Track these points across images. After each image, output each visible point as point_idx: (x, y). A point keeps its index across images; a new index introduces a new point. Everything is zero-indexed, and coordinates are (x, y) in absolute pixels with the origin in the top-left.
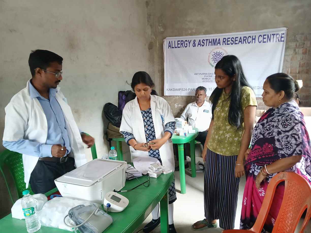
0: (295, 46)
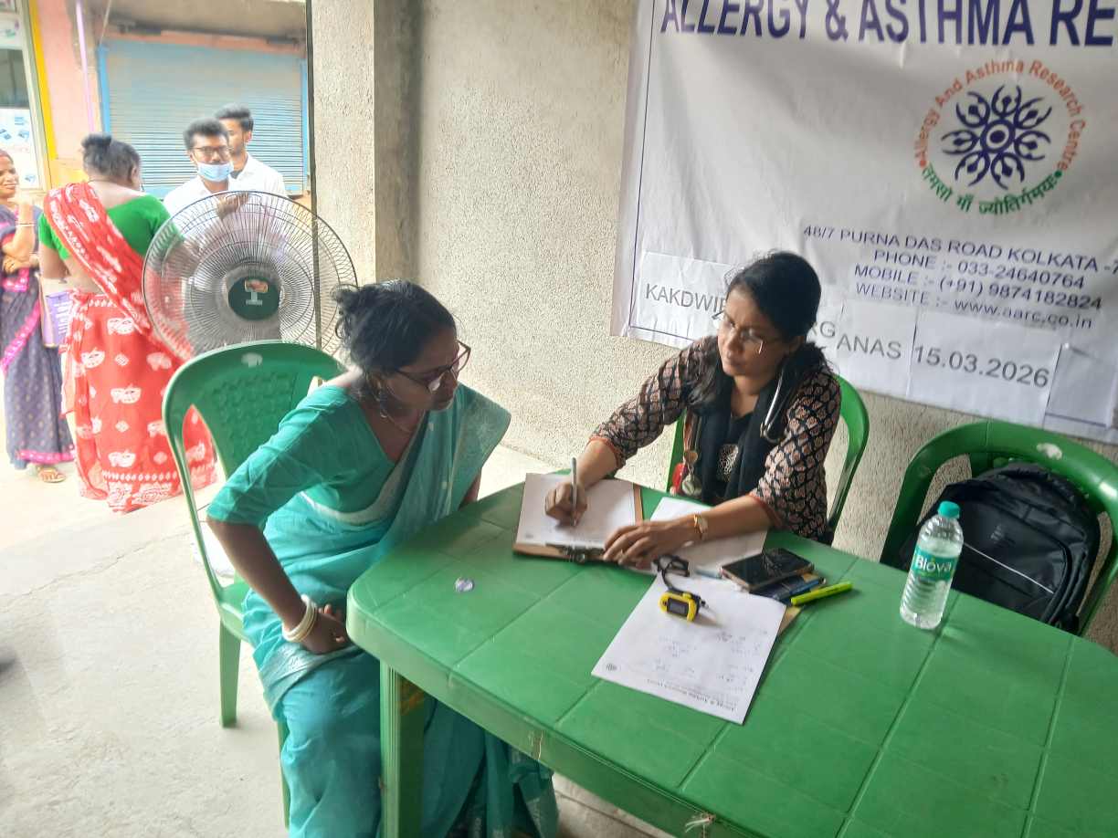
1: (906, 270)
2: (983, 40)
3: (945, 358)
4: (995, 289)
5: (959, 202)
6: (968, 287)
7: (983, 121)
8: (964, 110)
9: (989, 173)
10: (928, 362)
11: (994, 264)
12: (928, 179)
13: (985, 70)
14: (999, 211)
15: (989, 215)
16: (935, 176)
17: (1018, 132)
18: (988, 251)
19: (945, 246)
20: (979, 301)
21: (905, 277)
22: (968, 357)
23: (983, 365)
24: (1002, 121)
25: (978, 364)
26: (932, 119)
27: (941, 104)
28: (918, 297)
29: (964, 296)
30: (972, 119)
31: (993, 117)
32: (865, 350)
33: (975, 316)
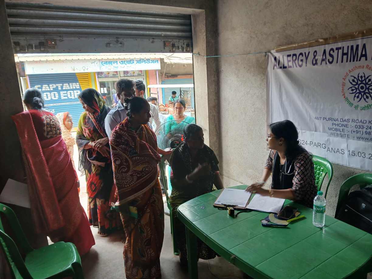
1: (341, 128)
2: (354, 61)
3: (356, 154)
4: (366, 133)
5: (355, 107)
6: (359, 132)
7: (357, 84)
8: (351, 81)
9: (363, 98)
10: (352, 155)
11: (365, 125)
12: (347, 101)
13: (353, 69)
14: (365, 109)
15: (363, 111)
16: (348, 100)
17: (368, 86)
18: (363, 122)
19: (351, 121)
20: (363, 136)
21: (341, 130)
22: (363, 153)
23: (367, 156)
24: (362, 83)
25: (366, 155)
26: (344, 85)
27: (344, 80)
28: (346, 135)
29: (359, 135)
30: (354, 83)
31: (359, 82)
32: (335, 152)
33: (363, 141)
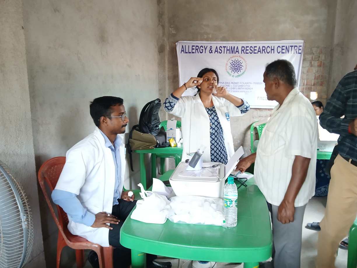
0: (311, 59)
